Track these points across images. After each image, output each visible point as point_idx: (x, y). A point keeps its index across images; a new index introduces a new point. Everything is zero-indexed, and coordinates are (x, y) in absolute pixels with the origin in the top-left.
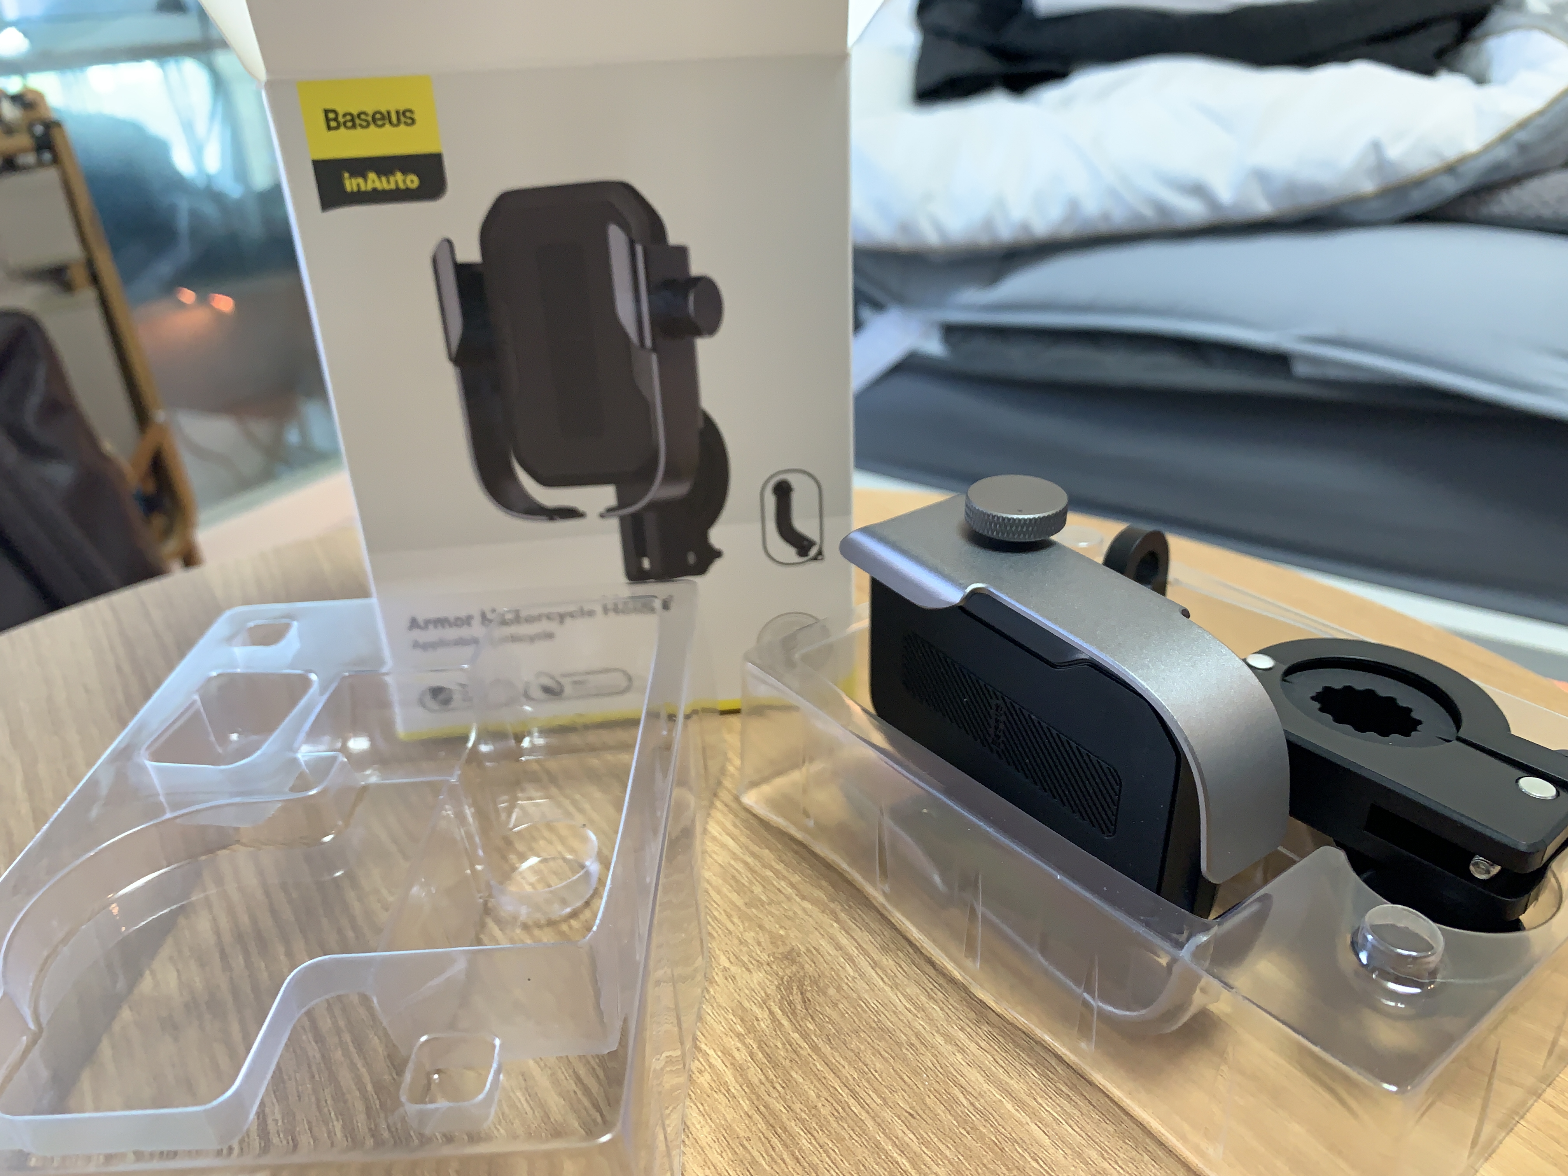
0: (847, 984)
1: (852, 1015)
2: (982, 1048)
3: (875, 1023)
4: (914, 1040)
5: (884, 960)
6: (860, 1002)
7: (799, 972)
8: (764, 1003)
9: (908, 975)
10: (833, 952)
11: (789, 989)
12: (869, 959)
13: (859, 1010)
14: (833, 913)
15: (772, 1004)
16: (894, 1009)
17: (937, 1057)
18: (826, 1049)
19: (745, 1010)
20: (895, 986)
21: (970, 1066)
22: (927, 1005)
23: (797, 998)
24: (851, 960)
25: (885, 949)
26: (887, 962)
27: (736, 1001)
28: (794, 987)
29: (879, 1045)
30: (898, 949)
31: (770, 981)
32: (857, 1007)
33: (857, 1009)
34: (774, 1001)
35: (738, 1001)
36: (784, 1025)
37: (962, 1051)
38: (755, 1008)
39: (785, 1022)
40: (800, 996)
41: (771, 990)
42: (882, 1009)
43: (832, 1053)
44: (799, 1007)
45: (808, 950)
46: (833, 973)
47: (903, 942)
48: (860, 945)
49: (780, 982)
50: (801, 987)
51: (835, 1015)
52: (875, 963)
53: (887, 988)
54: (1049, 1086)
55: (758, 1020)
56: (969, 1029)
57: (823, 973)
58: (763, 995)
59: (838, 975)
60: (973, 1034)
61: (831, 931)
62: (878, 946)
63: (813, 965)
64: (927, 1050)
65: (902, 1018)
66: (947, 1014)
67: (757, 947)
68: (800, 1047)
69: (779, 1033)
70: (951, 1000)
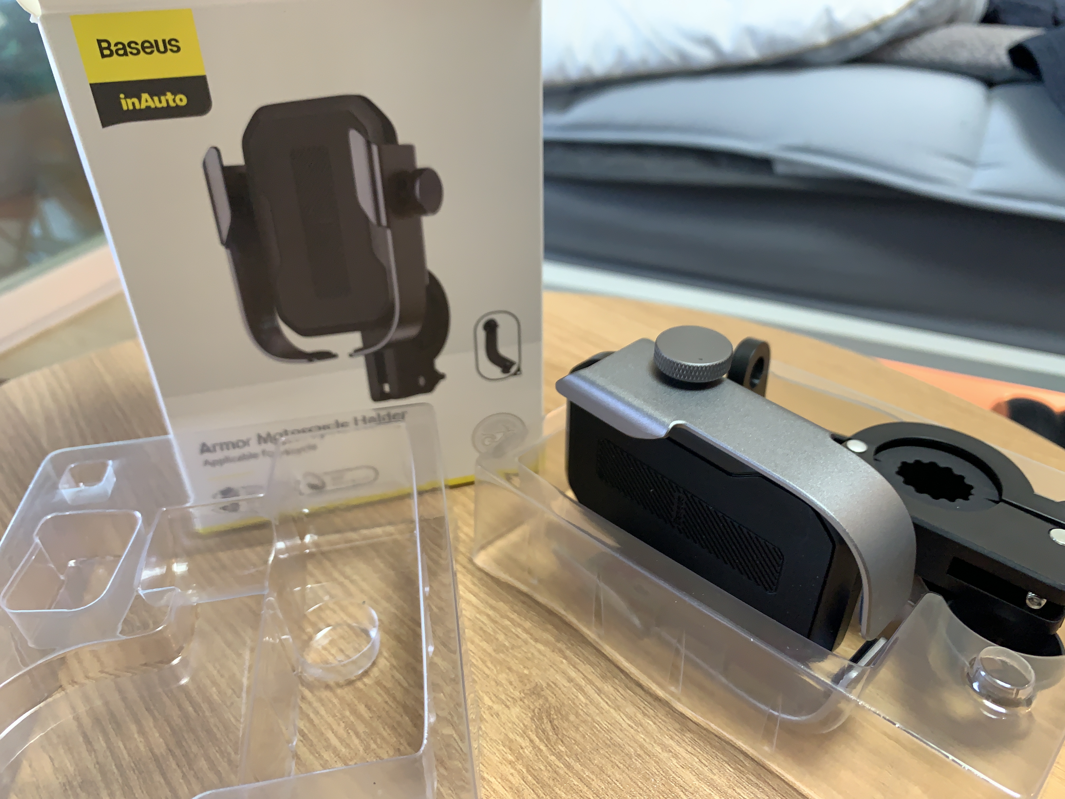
0: (582, 710)
1: (590, 735)
2: (689, 752)
3: (609, 740)
4: (640, 752)
5: (606, 687)
6: (595, 724)
7: (545, 704)
8: (524, 734)
9: (624, 697)
10: (567, 684)
11: (540, 719)
12: (594, 688)
13: (595, 730)
14: (561, 651)
15: (530, 733)
16: (620, 727)
17: (658, 763)
18: (577, 766)
19: (511, 741)
20: (618, 708)
21: (683, 768)
22: (643, 721)
23: (548, 727)
24: (581, 689)
25: (603, 677)
26: (608, 688)
27: (503, 734)
28: (544, 717)
29: (615, 758)
30: (614, 677)
31: (525, 714)
32: (593, 729)
33: (593, 731)
34: (531, 731)
35: (505, 734)
36: (542, 750)
37: (676, 756)
38: (518, 738)
39: (542, 747)
40: (549, 724)
41: (527, 721)
42: (612, 728)
43: (582, 769)
44: (551, 734)
45: (548, 684)
46: (570, 702)
47: (617, 671)
48: (585, 677)
49: (533, 714)
50: (549, 715)
51: (578, 737)
52: (599, 690)
53: (612, 711)
54: (742, 778)
55: (522, 748)
56: (677, 738)
57: (563, 703)
58: (522, 726)
59: (574, 703)
60: (681, 741)
61: (562, 666)
62: (599, 676)
63: (554, 697)
64: (650, 758)
65: (628, 734)
66: (659, 726)
67: (509, 686)
68: (558, 767)
69: (540, 757)
70: (660, 715)
